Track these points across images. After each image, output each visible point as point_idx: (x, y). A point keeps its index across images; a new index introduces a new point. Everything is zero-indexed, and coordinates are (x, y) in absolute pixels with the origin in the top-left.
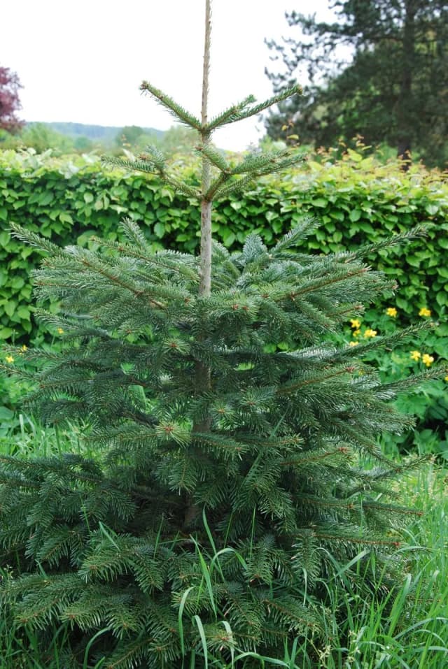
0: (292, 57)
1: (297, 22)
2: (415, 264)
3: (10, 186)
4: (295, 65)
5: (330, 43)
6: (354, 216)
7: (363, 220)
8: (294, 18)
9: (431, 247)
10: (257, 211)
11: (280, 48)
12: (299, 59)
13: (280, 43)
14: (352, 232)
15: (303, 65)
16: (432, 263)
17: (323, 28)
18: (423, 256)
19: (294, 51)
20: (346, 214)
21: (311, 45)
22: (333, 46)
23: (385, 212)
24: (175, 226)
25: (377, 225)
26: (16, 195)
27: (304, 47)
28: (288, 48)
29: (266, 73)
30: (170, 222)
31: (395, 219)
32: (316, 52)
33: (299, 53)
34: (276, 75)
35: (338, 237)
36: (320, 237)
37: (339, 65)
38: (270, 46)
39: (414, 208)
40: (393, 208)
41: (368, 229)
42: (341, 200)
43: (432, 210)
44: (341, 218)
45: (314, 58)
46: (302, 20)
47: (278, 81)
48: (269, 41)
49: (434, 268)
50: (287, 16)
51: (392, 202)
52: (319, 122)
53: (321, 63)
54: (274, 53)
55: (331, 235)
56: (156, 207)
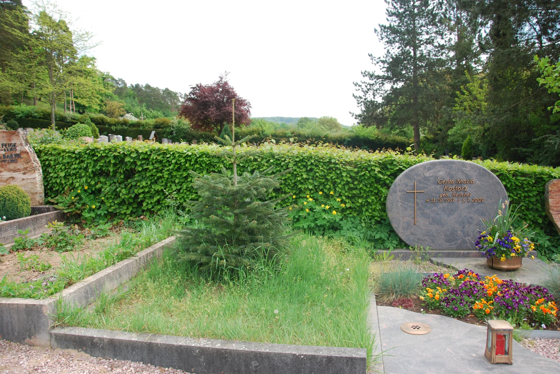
0: (365, 89)
1: (366, 75)
2: (329, 178)
3: (206, 157)
4: (367, 92)
5: (381, 83)
6: (309, 163)
7: (312, 164)
8: (365, 74)
9: (334, 172)
10: (279, 162)
11: (360, 86)
12: (368, 90)
13: (360, 83)
14: (309, 168)
15: (371, 92)
16: (333, 178)
17: (378, 77)
18: (332, 175)
19: (366, 87)
20: (306, 163)
21: (373, 84)
22: (383, 84)
23: (320, 162)
24: (254, 167)
25: (316, 166)
26: (208, 159)
27: (370, 85)
28: (363, 86)
29: (354, 96)
30: (253, 166)
31: (322, 164)
32: (376, 87)
33: (368, 87)
34: (358, 96)
35: (304, 170)
36: (298, 170)
37: (386, 92)
38: (356, 85)
39: (327, 160)
40: (321, 160)
41: (314, 167)
42: (304, 158)
43: (333, 161)
44: (305, 164)
45: (375, 89)
46: (369, 74)
47: (359, 99)
48: (355, 83)
49: (334, 179)
50: (362, 73)
51: (321, 158)
52: (378, 116)
53: (378, 91)
54: (357, 88)
55: (302, 169)
56: (248, 161)
